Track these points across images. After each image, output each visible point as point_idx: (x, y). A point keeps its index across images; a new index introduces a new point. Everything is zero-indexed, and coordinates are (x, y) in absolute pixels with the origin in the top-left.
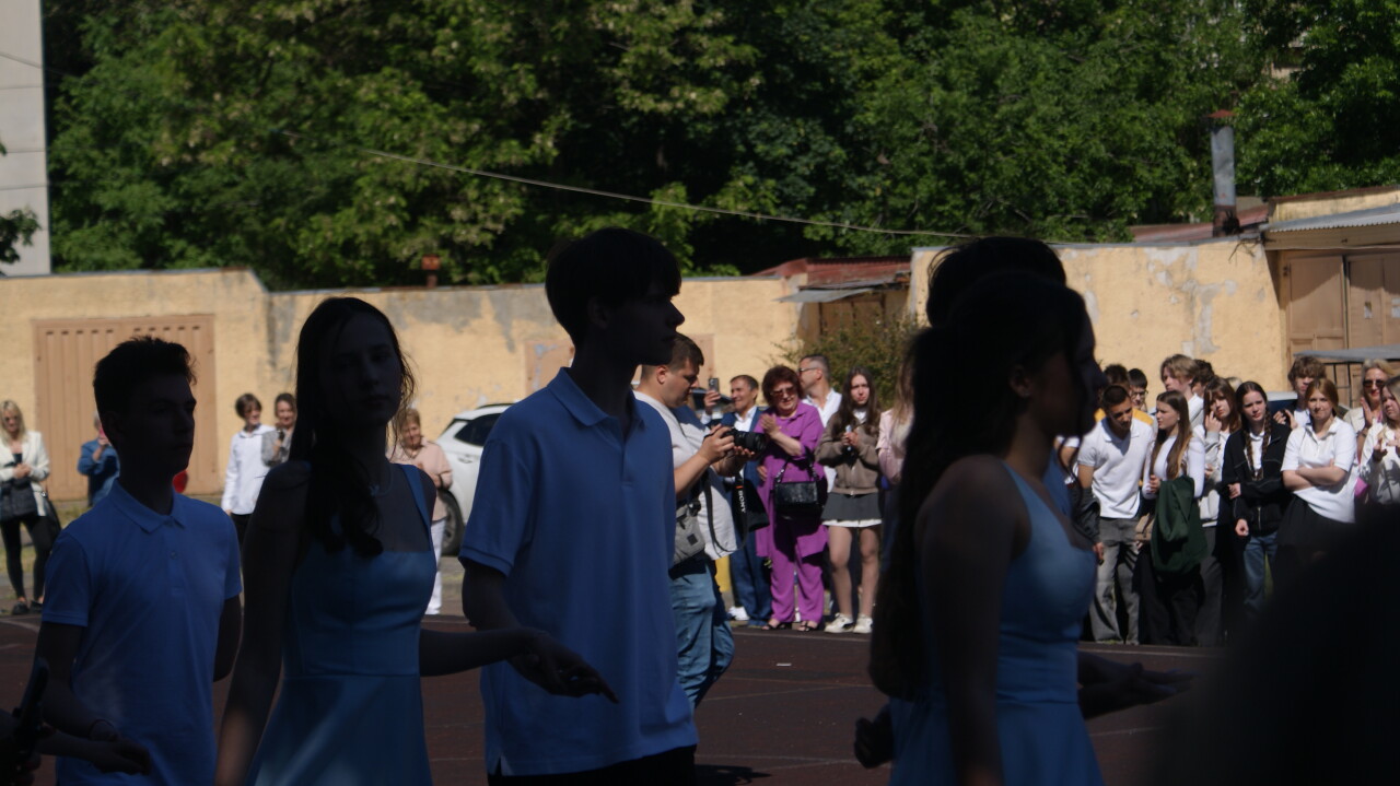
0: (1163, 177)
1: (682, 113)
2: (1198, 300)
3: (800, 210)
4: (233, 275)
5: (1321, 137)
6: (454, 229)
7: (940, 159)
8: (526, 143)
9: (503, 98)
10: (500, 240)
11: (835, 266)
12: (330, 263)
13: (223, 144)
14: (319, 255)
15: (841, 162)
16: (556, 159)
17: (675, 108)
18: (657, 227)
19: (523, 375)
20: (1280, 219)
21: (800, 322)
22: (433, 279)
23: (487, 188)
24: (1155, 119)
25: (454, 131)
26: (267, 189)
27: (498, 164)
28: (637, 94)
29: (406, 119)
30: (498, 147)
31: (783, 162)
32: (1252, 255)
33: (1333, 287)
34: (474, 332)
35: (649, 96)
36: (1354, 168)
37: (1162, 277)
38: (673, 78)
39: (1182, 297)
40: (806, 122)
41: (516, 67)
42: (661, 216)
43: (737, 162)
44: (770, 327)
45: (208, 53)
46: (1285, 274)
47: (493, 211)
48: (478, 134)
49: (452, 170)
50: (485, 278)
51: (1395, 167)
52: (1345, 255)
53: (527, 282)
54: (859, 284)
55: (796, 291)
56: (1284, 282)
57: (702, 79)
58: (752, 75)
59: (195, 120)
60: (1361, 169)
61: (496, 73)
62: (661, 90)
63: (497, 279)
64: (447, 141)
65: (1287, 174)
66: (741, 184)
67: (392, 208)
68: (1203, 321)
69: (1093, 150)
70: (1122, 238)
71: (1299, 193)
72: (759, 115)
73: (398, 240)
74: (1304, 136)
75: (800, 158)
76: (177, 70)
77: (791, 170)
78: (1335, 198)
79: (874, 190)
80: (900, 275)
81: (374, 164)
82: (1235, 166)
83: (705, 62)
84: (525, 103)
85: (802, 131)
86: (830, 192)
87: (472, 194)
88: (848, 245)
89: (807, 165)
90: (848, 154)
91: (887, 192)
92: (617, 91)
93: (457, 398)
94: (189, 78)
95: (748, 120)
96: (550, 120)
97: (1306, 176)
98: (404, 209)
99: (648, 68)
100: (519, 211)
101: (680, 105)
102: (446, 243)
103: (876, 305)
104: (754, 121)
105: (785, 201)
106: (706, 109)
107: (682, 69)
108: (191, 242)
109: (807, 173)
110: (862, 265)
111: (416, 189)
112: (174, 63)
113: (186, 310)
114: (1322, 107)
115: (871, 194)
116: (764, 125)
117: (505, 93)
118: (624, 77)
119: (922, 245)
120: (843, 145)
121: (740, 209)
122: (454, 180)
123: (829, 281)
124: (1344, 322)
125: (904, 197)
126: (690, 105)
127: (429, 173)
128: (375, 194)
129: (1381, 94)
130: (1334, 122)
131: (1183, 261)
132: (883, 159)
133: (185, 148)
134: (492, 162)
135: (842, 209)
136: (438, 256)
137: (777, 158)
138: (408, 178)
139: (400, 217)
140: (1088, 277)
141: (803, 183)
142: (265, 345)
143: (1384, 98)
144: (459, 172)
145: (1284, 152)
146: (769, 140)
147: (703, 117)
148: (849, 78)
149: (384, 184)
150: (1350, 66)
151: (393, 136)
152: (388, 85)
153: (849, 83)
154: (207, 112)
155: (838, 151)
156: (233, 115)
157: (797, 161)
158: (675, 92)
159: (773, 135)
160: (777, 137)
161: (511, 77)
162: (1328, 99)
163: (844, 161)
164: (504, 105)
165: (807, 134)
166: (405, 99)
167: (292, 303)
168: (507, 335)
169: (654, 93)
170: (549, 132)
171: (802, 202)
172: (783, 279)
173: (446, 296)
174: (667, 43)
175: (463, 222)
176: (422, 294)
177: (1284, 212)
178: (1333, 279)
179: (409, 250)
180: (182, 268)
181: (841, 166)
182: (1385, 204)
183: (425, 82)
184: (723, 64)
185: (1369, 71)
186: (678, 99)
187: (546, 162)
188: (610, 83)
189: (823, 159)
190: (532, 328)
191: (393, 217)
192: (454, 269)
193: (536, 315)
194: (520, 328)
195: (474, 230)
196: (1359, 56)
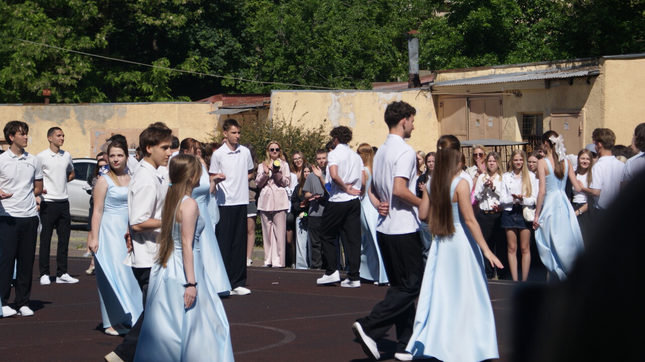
0: (386, 60)
1: (165, 25)
3: (220, 72)
5: (457, 43)
6: (58, 78)
7: (285, 49)
8: (93, 38)
9: (82, 17)
10: (80, 83)
11: (235, 98)
15: (239, 50)
16: (107, 46)
17: (162, 24)
18: (154, 78)
19: (89, 146)
20: (439, 81)
21: (219, 123)
22: (47, 100)
23: (74, 60)
24: (383, 33)
25: (59, 32)
27: (79, 47)
28: (145, 16)
29: (37, 26)
30: (80, 39)
31: (212, 49)
32: (426, 97)
33: (462, 112)
34: (67, 125)
35: (151, 17)
36: (472, 58)
38: (162, 9)
40: (223, 31)
41: (88, 2)
42: (156, 73)
43: (191, 49)
44: (205, 125)
46: (441, 106)
47: (77, 70)
48: (70, 33)
49: (58, 50)
50: (72, 100)
51: (491, 58)
52: (468, 98)
53: (93, 102)
54: (246, 106)
55: (218, 109)
56: (440, 109)
57: (175, 10)
58: (198, 9)
60: (476, 59)
61: (78, 5)
62: (156, 15)
63: (79, 100)
64: (56, 36)
65: (441, 59)
66: (193, 59)
67: (29, 67)
69: (355, 47)
70: (368, 88)
71: (447, 69)
72: (202, 27)
73: (31, 82)
74: (450, 43)
75: (220, 47)
77: (216, 53)
78: (464, 71)
80: (265, 103)
81: (20, 47)
82: (419, 56)
83: (176, 2)
84: (92, 19)
85: (221, 35)
86: (234, 64)
87: (67, 61)
88: (242, 89)
89: (224, 51)
90: (242, 46)
91: (260, 65)
92: (136, 14)
95: (196, 29)
96: (104, 27)
97: (450, 61)
98: (34, 68)
99: (150, 4)
100: (89, 70)
101: (165, 22)
102: (55, 84)
103: (254, 116)
104: (199, 30)
105: (213, 68)
106: (176, 24)
107: (166, 5)
109: (224, 55)
110: (248, 97)
111: (41, 58)
114: (458, 30)
115: (253, 65)
116: (204, 32)
117: (83, 14)
118: (139, 8)
119: (276, 89)
120: (240, 42)
121: (192, 71)
122: (59, 54)
123: (232, 105)
124: (467, 129)
125: (269, 67)
126: (169, 22)
127: (47, 51)
128: (21, 61)
129: (486, 25)
130: (464, 37)
132: (258, 49)
134: (77, 46)
135: (239, 72)
136: (50, 89)
137: (210, 47)
138: (37, 53)
139: (33, 71)
140: (351, 105)
141: (221, 60)
143: (487, 27)
144: (61, 51)
145: (441, 49)
146: (206, 39)
147: (175, 28)
148: (243, 11)
149: (25, 56)
150: (471, 12)
151: (30, 33)
152: (28, 9)
153: (243, 13)
155: (238, 45)
157: (219, 49)
158: (163, 16)
159: (208, 36)
160: (210, 38)
161: (86, 7)
162: (461, 26)
163: (241, 49)
164: (82, 19)
165: (223, 36)
166: (36, 16)
168: (82, 127)
169: (153, 16)
170: (103, 33)
171: (221, 68)
172: (211, 103)
173: (53, 108)
175: (62, 74)
176: (43, 107)
177: (441, 77)
178: (462, 109)
179: (37, 87)
181: (239, 52)
182: (486, 75)
183: (45, 8)
184: (185, 3)
185: (480, 14)
186: (164, 19)
187: (102, 48)
188: (132, 11)
189: (231, 48)
190: (94, 124)
191: (29, 71)
192: (58, 96)
193: (96, 118)
194: (87, 124)
195: (69, 78)
196: (476, 6)
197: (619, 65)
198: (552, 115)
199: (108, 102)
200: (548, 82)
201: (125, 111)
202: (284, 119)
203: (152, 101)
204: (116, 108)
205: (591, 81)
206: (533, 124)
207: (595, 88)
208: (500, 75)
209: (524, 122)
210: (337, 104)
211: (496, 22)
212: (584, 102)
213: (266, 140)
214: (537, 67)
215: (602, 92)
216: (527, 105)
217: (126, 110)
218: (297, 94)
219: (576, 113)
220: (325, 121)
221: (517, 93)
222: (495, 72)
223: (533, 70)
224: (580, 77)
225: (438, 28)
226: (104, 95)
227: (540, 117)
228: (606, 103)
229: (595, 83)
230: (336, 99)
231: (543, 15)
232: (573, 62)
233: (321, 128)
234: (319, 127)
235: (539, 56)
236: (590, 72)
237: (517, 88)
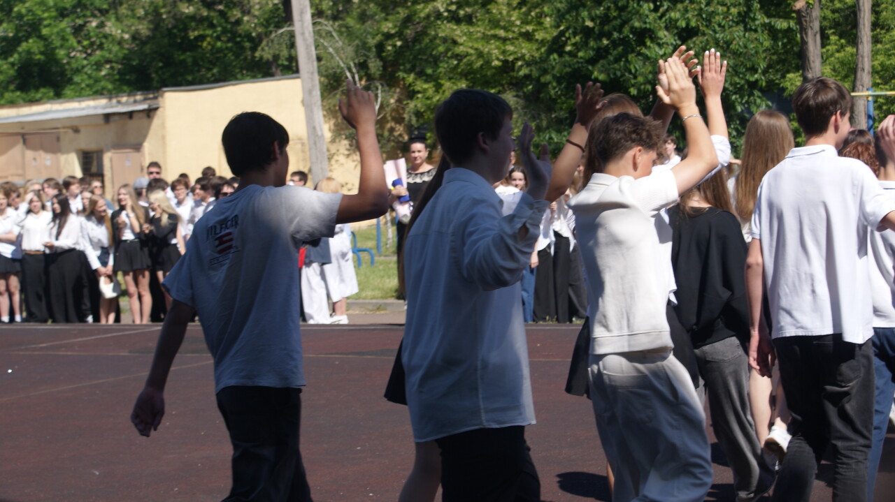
5: (9, 78)
33: (18, 149)
36: (26, 93)
51: (47, 93)
52: (23, 136)
60: (30, 94)
78: (17, 107)
129: (38, 57)
130: (17, 71)
143: (39, 59)
150: (22, 43)
178: (18, 146)
182: (43, 110)
185: (31, 45)
196: (27, 39)
197: (180, 97)
198: (112, 150)
200: (107, 117)
205: (151, 114)
206: (93, 160)
207: (156, 121)
208: (57, 111)
209: (83, 158)
211: (49, 52)
212: (144, 137)
214: (96, 102)
215: (163, 125)
216: (87, 141)
219: (137, 147)
221: (75, 129)
222: (51, 107)
223: (92, 105)
224: (140, 111)
227: (100, 153)
228: (167, 137)
229: (155, 117)
231: (101, 47)
232: (135, 95)
236: (150, 106)
237: (76, 123)
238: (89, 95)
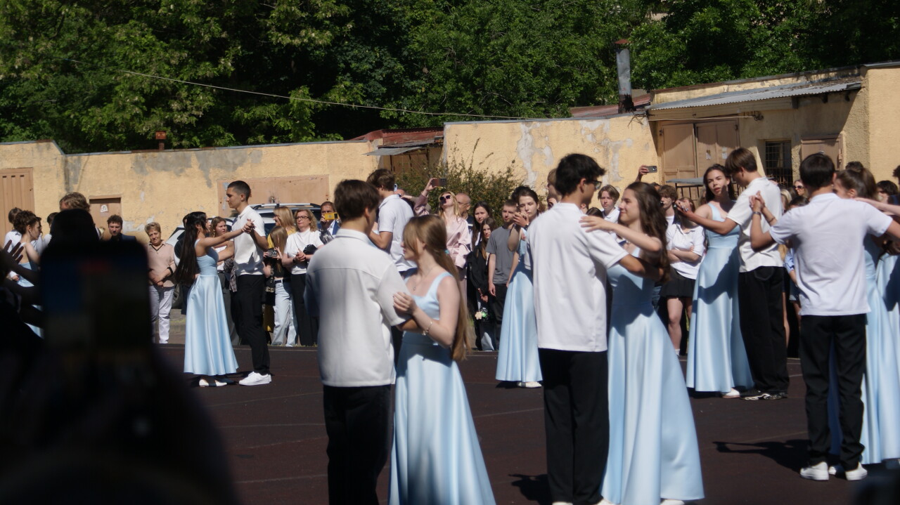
0: (589, 78)
1: (307, 45)
2: (610, 150)
3: (377, 102)
4: (43, 145)
5: (679, 54)
6: (173, 115)
7: (458, 71)
8: (215, 63)
9: (202, 38)
10: (200, 121)
11: (399, 134)
12: (101, 136)
13: (35, 66)
14: (94, 131)
15: (401, 72)
16: (233, 72)
17: (302, 43)
18: (293, 112)
19: (217, 201)
20: (657, 102)
22: (162, 145)
23: (192, 92)
24: (584, 44)
25: (172, 57)
26: (62, 92)
27: (199, 76)
28: (280, 35)
29: (144, 51)
30: (199, 66)
31: (367, 73)
32: (642, 124)
33: (688, 143)
34: (188, 176)
35: (287, 35)
36: (699, 72)
37: (589, 137)
38: (302, 25)
39: (601, 149)
40: (380, 49)
41: (208, 19)
42: (295, 105)
43: (339, 72)
44: (362, 170)
45: (25, 13)
46: (661, 135)
47: (196, 104)
48: (187, 59)
49: (172, 81)
50: (192, 144)
51: (723, 71)
52: (695, 123)
53: (216, 146)
54: (413, 144)
55: (377, 148)
56: (660, 139)
57: (318, 25)
58: (348, 22)
59: (18, 53)
60: (703, 73)
61: (196, 23)
62: (294, 32)
63: (198, 144)
64: (168, 63)
65: (659, 76)
66: (343, 86)
67: (136, 104)
68: (613, 162)
69: (548, 63)
70: (566, 115)
71: (667, 86)
72: (353, 46)
73: (140, 123)
74: (669, 54)
75: (377, 70)
76: (7, 23)
77: (372, 78)
78: (688, 90)
79: (421, 89)
80: (438, 139)
81: (125, 78)
82: (631, 71)
83: (320, 15)
84: (213, 40)
85: (378, 54)
86: (395, 91)
87: (184, 94)
88: (406, 121)
89: (381, 74)
90: (405, 68)
91: (428, 90)
92: (268, 32)
93: (178, 215)
94: (14, 28)
95: (345, 48)
96: (229, 50)
97: (671, 77)
98: (143, 104)
99: (286, 19)
100: (211, 104)
101: (306, 40)
102: (169, 123)
103: (423, 157)
104: (350, 49)
105: (369, 96)
106: (320, 43)
107: (306, 19)
108: (16, 125)
109: (381, 79)
110: (414, 133)
111: (151, 91)
112: (4, 20)
113: (16, 166)
114: (679, 37)
115: (419, 91)
116: (356, 52)
117: (202, 34)
118: (272, 24)
119: (449, 121)
120: (402, 63)
121: (342, 101)
122: (173, 86)
123: (395, 143)
124: (695, 162)
125: (438, 93)
126: (311, 40)
127: (158, 82)
128: (126, 95)
129: (714, 29)
130: (688, 45)
131: (601, 129)
132: (425, 70)
133: (13, 69)
134: (195, 75)
135: (402, 100)
136: (165, 132)
137: (364, 71)
138: (145, 85)
139: (141, 109)
140: (547, 138)
141: (379, 85)
142: (63, 186)
143: (715, 31)
144: (176, 82)
145: (658, 63)
146: (359, 60)
147: (318, 47)
148: (404, 23)
149: (131, 89)
150: (695, 13)
151: (136, 60)
152: (133, 31)
153: (404, 26)
154: (25, 48)
155: (399, 66)
156: (41, 50)
157: (375, 72)
158: (303, 33)
159: (361, 57)
160: (363, 58)
161: (205, 25)
162: (683, 32)
163: (403, 72)
164: (202, 41)
165: (381, 56)
166: (143, 39)
167: (79, 160)
168: (206, 177)
169: (290, 34)
170: (229, 57)
171: (379, 97)
172: (369, 142)
173: (170, 155)
174: (297, 5)
175: (177, 110)
176: (156, 154)
177: (659, 98)
178: (688, 138)
179: (146, 128)
180: (12, 141)
181: (401, 75)
182: (717, 93)
183: (154, 28)
184: (330, 16)
185: (706, 15)
186: (304, 37)
187: (227, 75)
188: (264, 28)
189: (390, 71)
190: (222, 173)
191: (137, 109)
192: (174, 139)
193: (224, 165)
194: (214, 173)
195: (185, 115)
196: (700, 6)
197: (886, 75)
198: (802, 141)
199: (238, 145)
200: (797, 100)
201: (260, 156)
202: (463, 161)
203: (293, 142)
204: (249, 153)
205: (851, 96)
206: (778, 155)
207: (856, 105)
208: (735, 93)
209: (767, 152)
210: (529, 137)
211: (727, 24)
212: (843, 123)
213: (440, 190)
214: (782, 81)
215: (865, 110)
216: (771, 130)
217: (262, 154)
218: (476, 127)
219: (832, 138)
220: (513, 162)
221: (757, 115)
222: (728, 89)
223: (776, 85)
224: (836, 92)
225: (654, 35)
226: (232, 136)
227: (787, 145)
228: (870, 124)
229: (856, 99)
230: (527, 131)
231: (788, 13)
232: (828, 72)
233: (509, 171)
234: (506, 170)
235: (783, 68)
236: (848, 86)
237: (757, 108)
238: (774, 73)
